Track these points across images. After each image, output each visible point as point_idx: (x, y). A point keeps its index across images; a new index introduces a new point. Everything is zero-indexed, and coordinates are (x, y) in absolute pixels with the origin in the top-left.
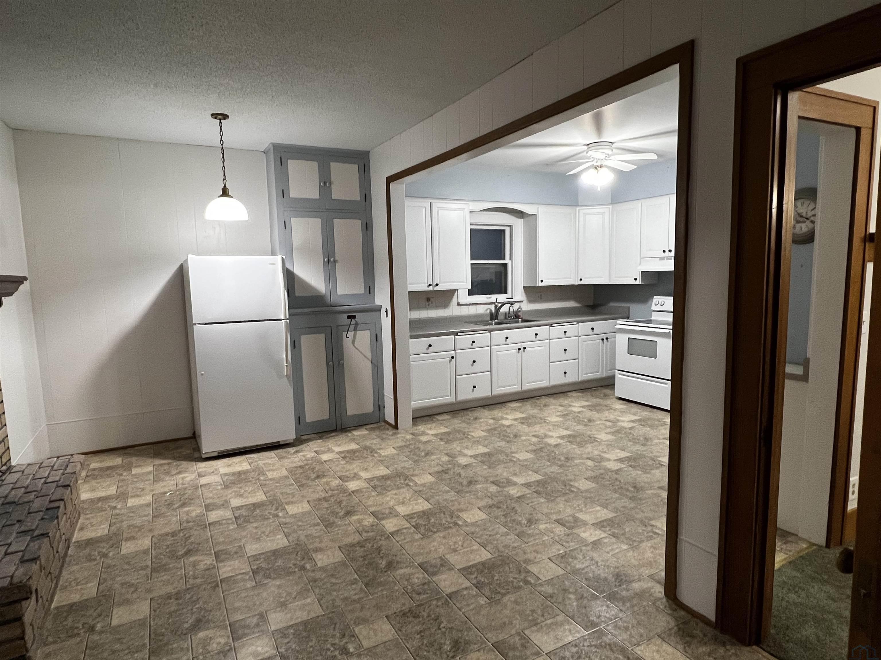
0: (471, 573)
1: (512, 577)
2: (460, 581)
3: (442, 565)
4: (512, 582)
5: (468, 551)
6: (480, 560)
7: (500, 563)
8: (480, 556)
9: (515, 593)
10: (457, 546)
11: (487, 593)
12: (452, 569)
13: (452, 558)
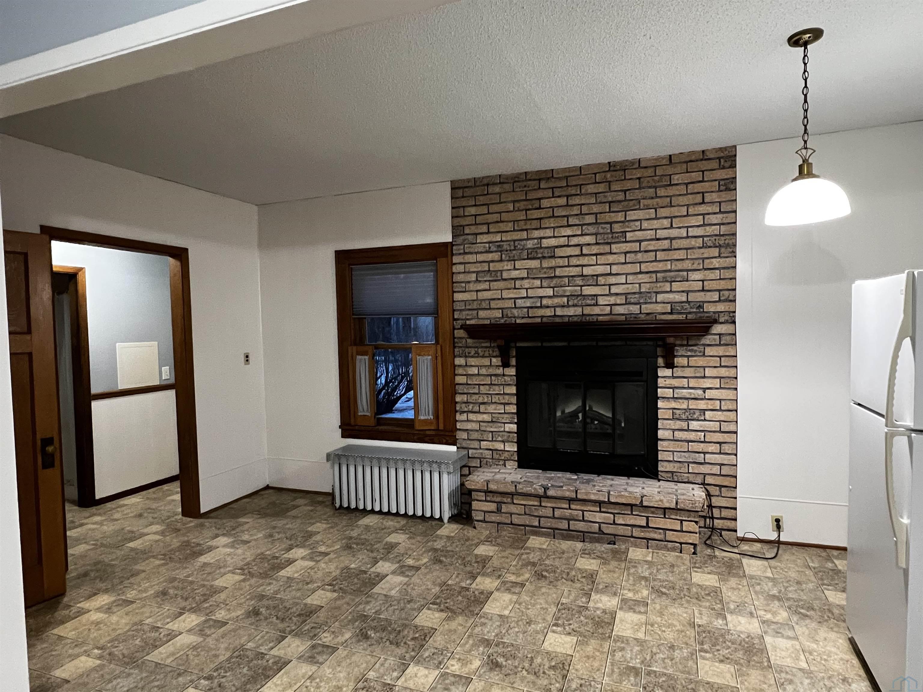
0: (275, 663)
1: (229, 676)
2: (283, 652)
3: (312, 657)
4: (226, 672)
5: (295, 684)
6: (275, 680)
7: (248, 686)
8: (276, 685)
9: (220, 663)
10: (314, 684)
11: (249, 653)
12: (299, 658)
13: (306, 669)
